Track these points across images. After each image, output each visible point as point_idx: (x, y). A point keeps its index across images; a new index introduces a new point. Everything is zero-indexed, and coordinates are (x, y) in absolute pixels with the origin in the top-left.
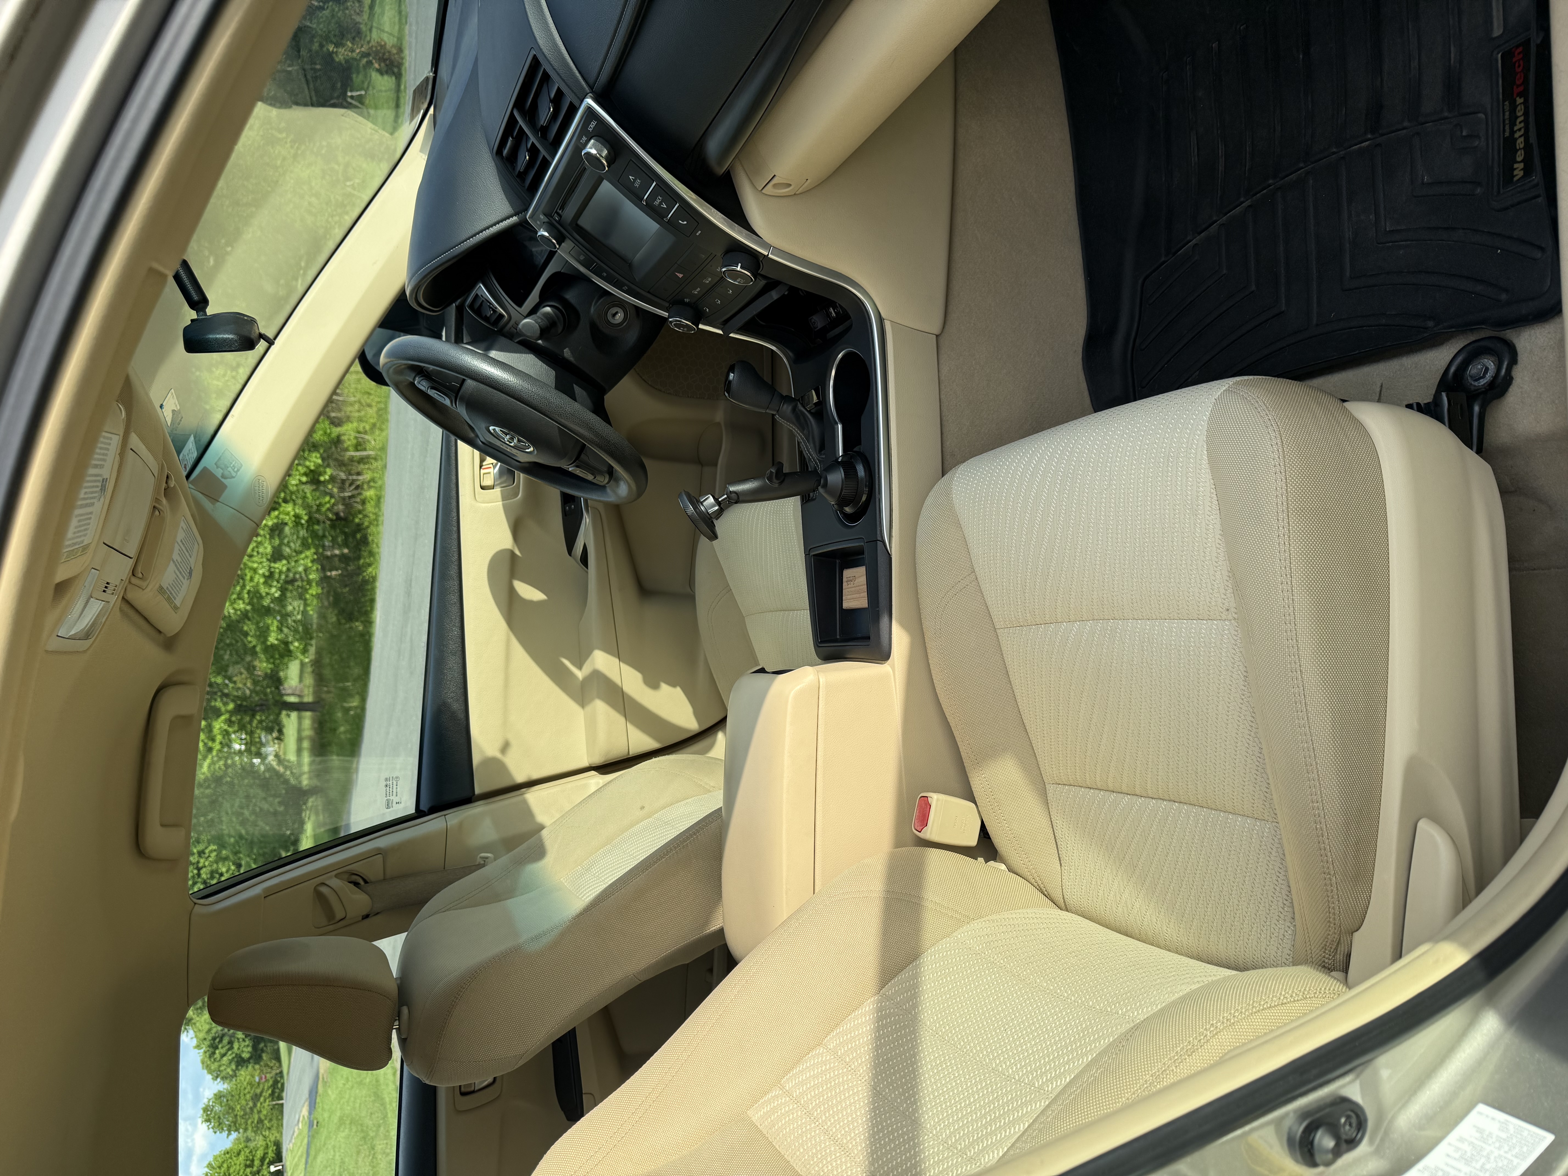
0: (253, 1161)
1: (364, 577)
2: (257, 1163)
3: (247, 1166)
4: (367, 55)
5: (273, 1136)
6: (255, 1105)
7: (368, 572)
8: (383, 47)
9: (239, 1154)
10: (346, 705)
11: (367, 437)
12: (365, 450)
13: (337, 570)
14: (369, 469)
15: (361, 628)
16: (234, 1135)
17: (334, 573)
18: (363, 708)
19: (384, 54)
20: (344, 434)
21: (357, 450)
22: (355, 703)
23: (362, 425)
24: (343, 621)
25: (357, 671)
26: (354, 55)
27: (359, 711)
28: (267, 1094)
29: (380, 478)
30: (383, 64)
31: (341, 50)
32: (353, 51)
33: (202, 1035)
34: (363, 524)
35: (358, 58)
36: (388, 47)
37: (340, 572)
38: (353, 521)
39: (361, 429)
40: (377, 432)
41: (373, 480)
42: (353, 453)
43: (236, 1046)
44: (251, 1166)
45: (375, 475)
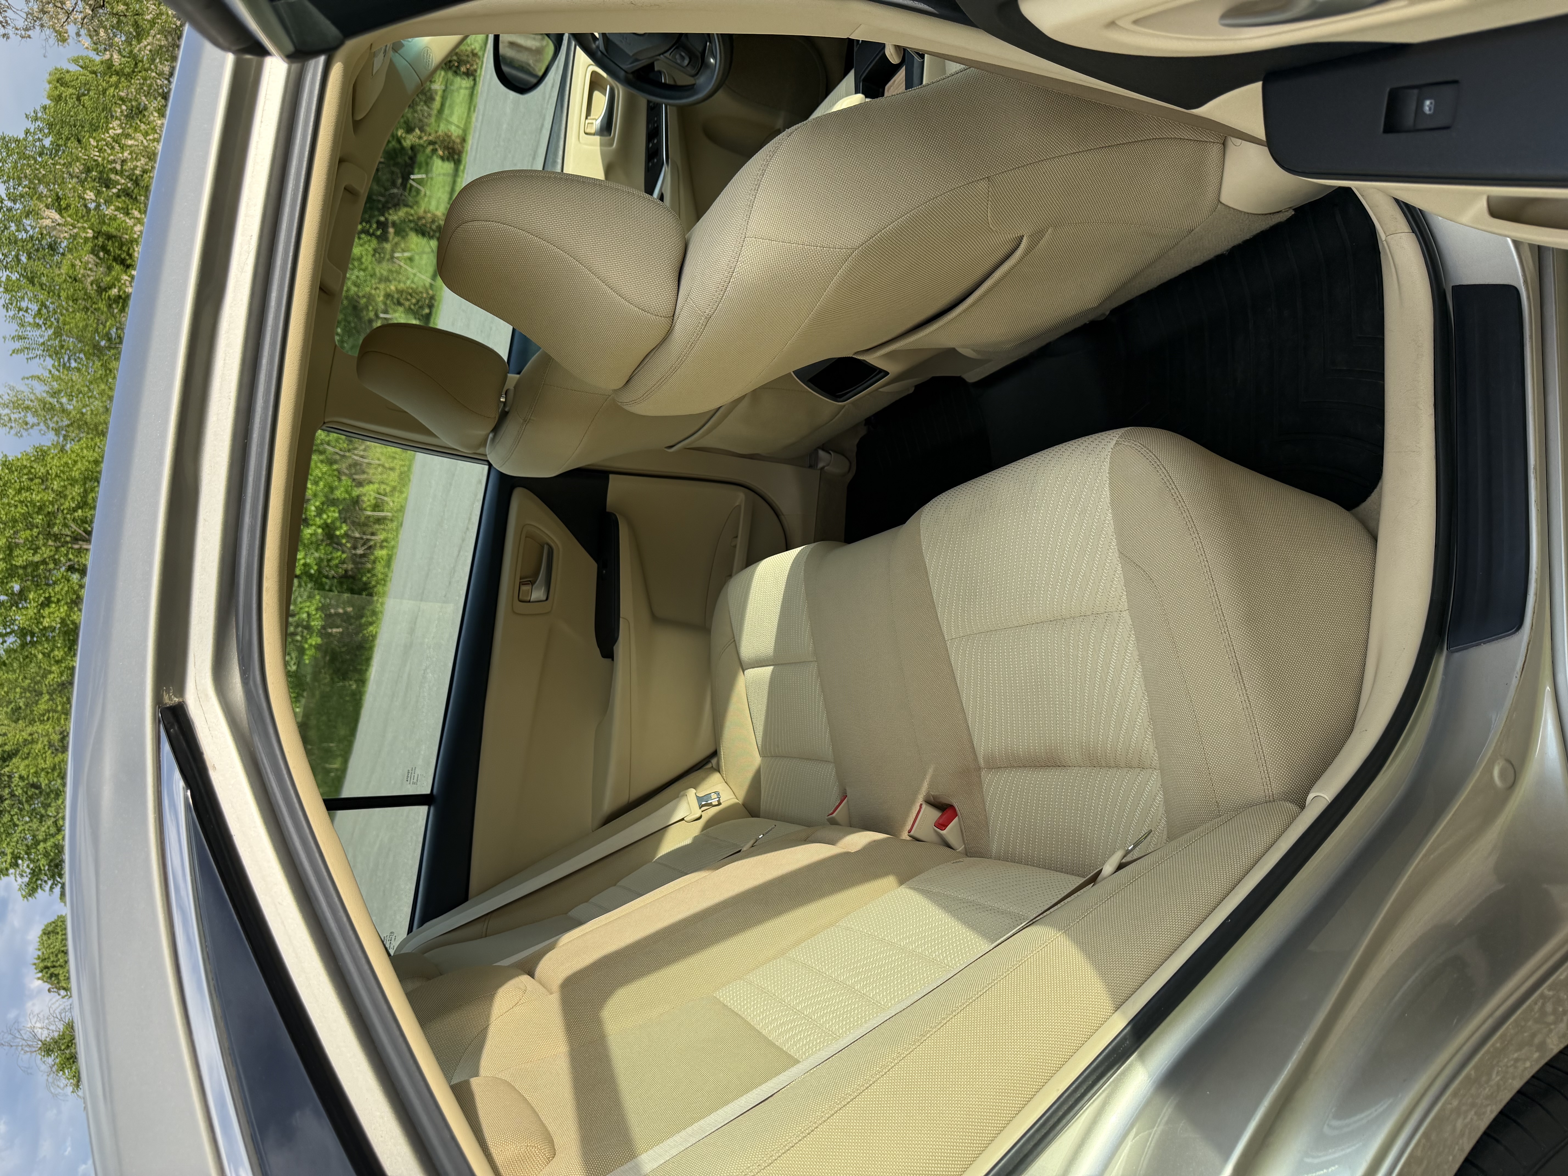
1: (364, 635)
4: (431, 143)
7: (369, 631)
8: (449, 137)
10: (327, 766)
11: (386, 499)
12: (383, 511)
13: (338, 627)
14: (384, 529)
15: (354, 687)
17: (334, 630)
18: (344, 770)
19: (449, 143)
20: (365, 495)
21: (374, 510)
22: (336, 765)
23: (383, 487)
24: (336, 680)
25: (343, 731)
26: (422, 142)
27: (339, 773)
29: (393, 539)
30: (446, 152)
31: (410, 136)
32: (420, 138)
34: (370, 583)
35: (425, 145)
36: (453, 138)
37: (340, 630)
38: (360, 579)
39: (382, 492)
40: (397, 494)
41: (386, 540)
42: (369, 513)
45: (389, 535)
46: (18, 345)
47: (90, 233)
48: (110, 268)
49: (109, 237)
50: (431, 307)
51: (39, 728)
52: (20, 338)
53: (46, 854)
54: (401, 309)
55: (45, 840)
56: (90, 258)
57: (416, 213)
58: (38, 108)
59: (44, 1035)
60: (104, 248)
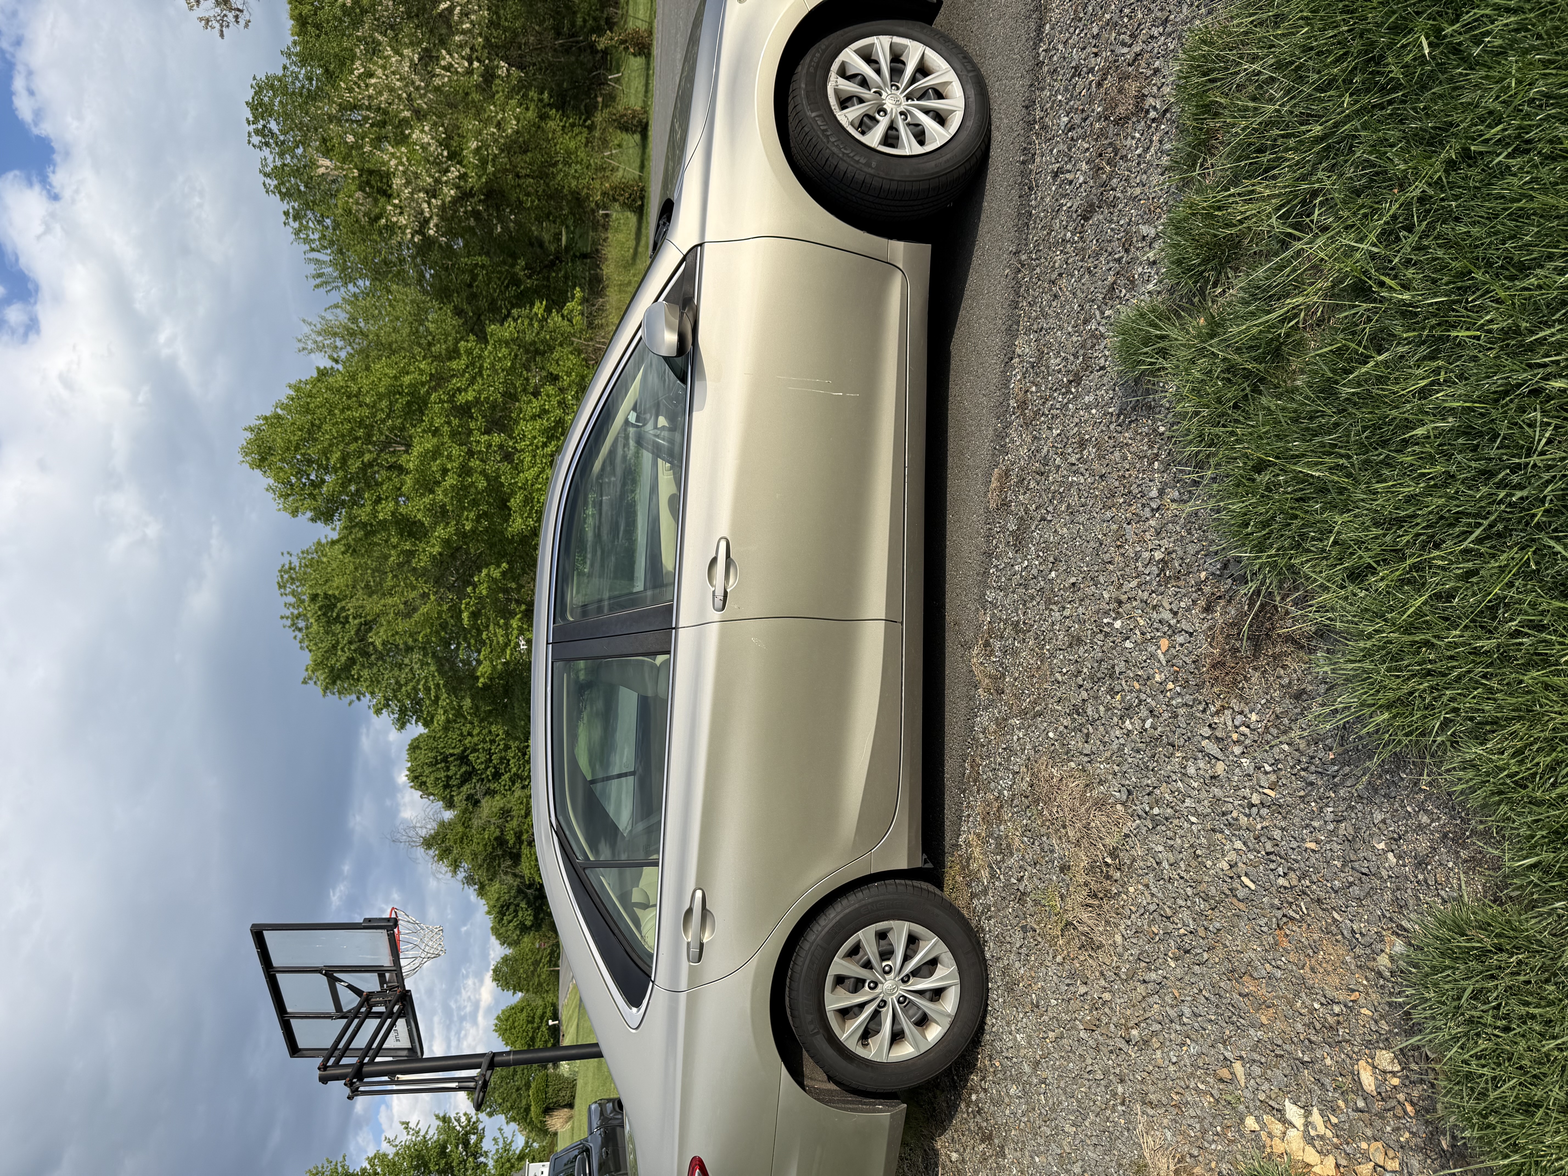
0: (533, 1018)
2: (537, 1020)
3: (529, 1022)
4: (623, 42)
5: (550, 998)
6: (535, 970)
8: (637, 32)
9: (522, 1010)
16: (520, 995)
19: (638, 38)
26: (613, 43)
28: (545, 960)
30: (636, 48)
31: (602, 39)
32: (611, 39)
33: (491, 903)
35: (616, 45)
36: (641, 33)
43: (520, 914)
44: (532, 1022)
46: (318, 281)
47: (356, 173)
48: (376, 201)
49: (371, 172)
50: (642, 198)
51: (390, 601)
52: (320, 275)
53: (408, 696)
54: (617, 205)
55: (406, 684)
56: (359, 194)
57: (618, 111)
58: (290, 44)
59: (423, 832)
60: (368, 183)
